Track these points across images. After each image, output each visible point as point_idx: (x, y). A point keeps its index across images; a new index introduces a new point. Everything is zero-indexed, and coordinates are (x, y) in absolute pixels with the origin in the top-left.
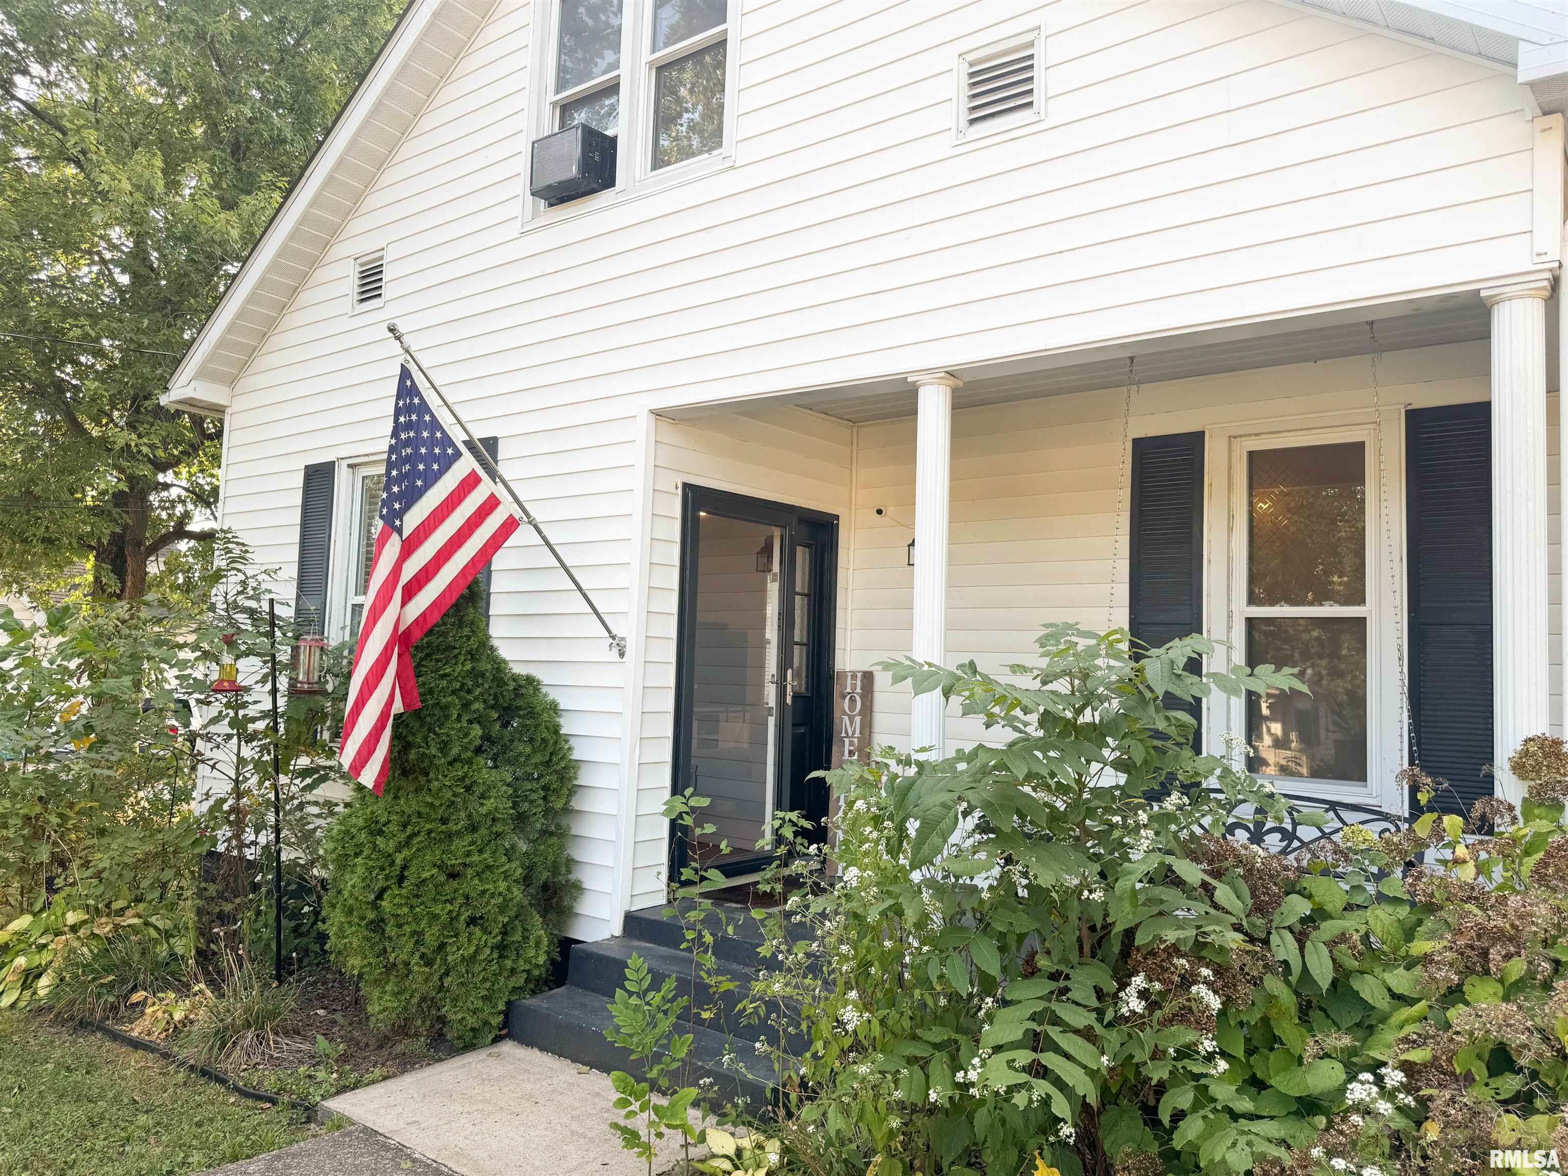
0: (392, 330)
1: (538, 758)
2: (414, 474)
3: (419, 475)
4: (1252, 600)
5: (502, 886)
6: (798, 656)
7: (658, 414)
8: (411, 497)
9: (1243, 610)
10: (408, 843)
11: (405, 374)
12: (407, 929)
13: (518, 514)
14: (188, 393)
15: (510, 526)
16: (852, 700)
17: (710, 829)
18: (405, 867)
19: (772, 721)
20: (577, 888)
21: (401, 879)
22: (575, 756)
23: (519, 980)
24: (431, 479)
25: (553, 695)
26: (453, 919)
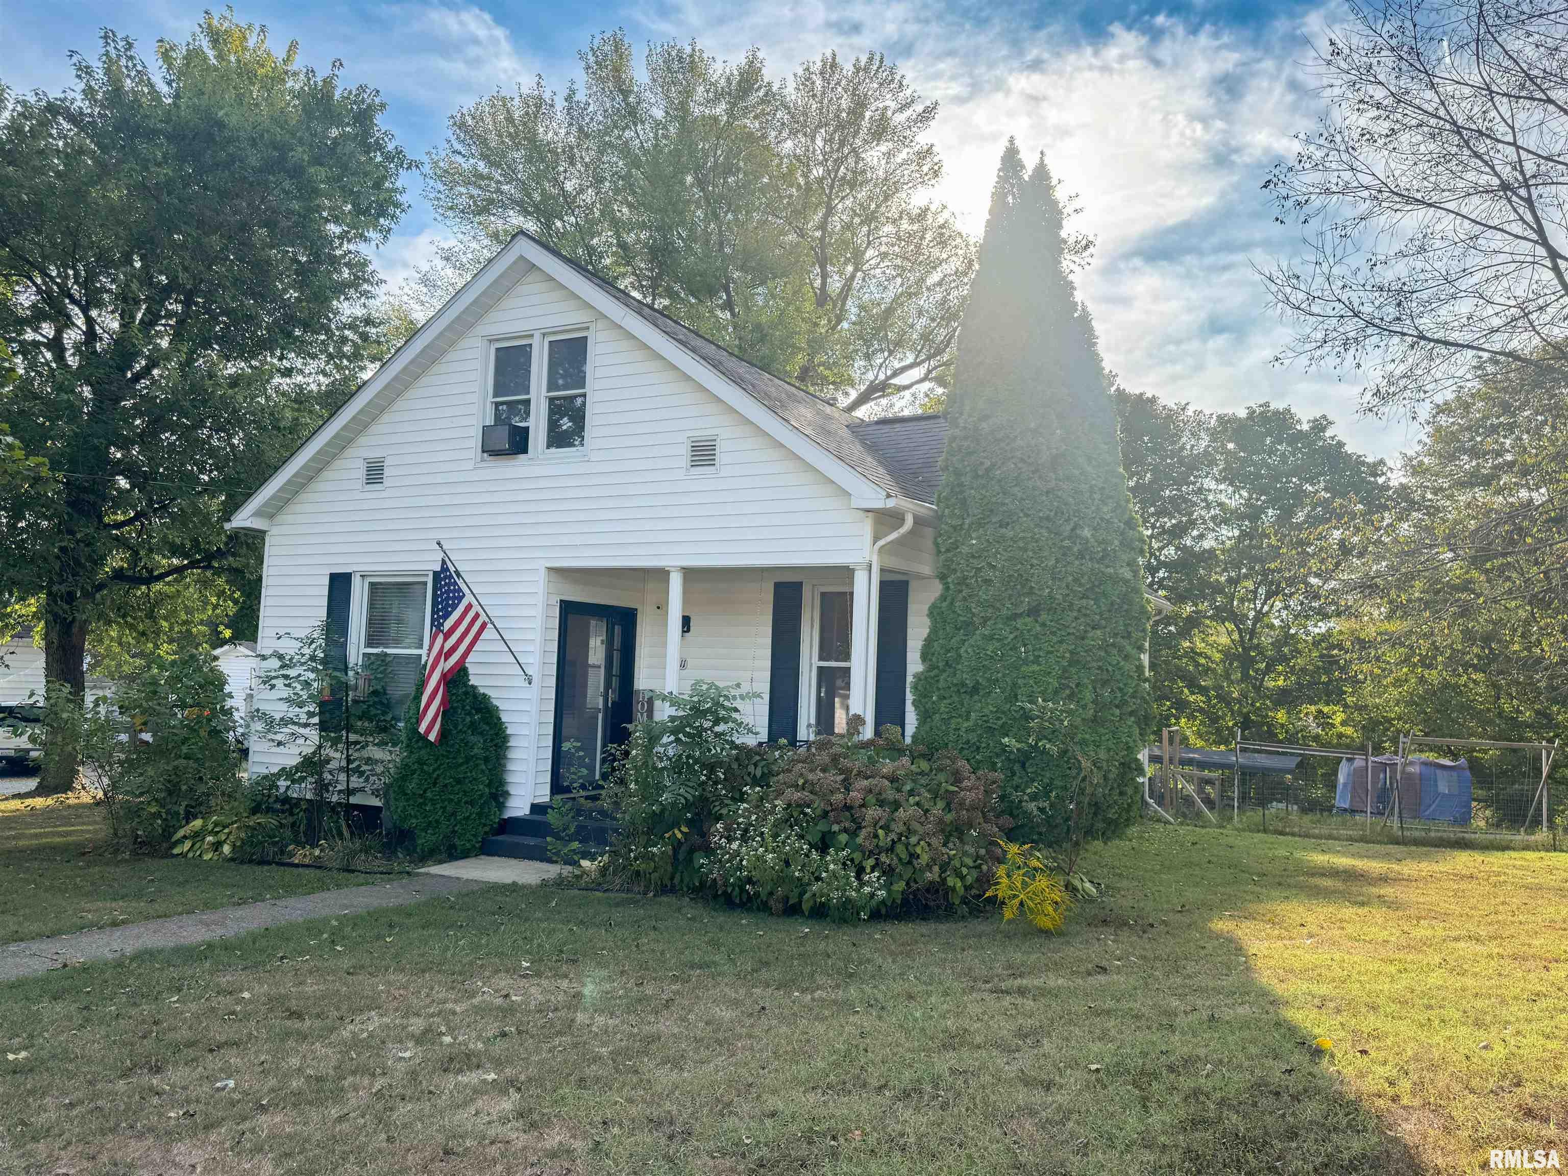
0: (439, 544)
1: (492, 732)
2: (448, 605)
3: (449, 606)
4: (821, 658)
5: (481, 787)
6: (615, 682)
7: (550, 569)
8: (447, 616)
9: (816, 663)
10: (438, 768)
11: (444, 562)
12: (438, 806)
13: (487, 620)
14: (248, 524)
15: (483, 626)
16: (643, 705)
17: (581, 753)
18: (436, 779)
19: (600, 716)
20: (507, 794)
21: (435, 784)
22: (509, 732)
23: (487, 829)
24: (455, 607)
25: (495, 702)
26: (460, 801)
